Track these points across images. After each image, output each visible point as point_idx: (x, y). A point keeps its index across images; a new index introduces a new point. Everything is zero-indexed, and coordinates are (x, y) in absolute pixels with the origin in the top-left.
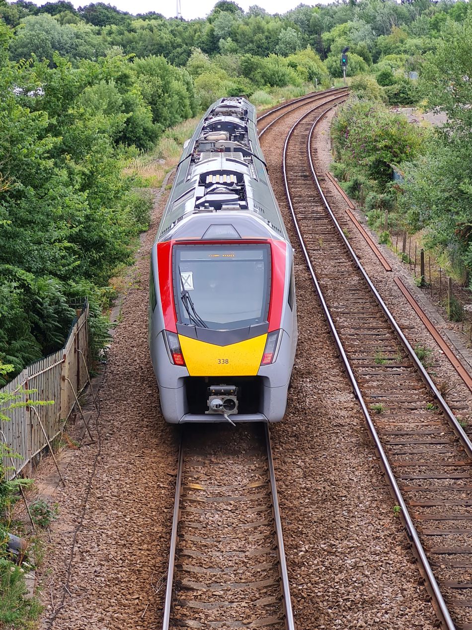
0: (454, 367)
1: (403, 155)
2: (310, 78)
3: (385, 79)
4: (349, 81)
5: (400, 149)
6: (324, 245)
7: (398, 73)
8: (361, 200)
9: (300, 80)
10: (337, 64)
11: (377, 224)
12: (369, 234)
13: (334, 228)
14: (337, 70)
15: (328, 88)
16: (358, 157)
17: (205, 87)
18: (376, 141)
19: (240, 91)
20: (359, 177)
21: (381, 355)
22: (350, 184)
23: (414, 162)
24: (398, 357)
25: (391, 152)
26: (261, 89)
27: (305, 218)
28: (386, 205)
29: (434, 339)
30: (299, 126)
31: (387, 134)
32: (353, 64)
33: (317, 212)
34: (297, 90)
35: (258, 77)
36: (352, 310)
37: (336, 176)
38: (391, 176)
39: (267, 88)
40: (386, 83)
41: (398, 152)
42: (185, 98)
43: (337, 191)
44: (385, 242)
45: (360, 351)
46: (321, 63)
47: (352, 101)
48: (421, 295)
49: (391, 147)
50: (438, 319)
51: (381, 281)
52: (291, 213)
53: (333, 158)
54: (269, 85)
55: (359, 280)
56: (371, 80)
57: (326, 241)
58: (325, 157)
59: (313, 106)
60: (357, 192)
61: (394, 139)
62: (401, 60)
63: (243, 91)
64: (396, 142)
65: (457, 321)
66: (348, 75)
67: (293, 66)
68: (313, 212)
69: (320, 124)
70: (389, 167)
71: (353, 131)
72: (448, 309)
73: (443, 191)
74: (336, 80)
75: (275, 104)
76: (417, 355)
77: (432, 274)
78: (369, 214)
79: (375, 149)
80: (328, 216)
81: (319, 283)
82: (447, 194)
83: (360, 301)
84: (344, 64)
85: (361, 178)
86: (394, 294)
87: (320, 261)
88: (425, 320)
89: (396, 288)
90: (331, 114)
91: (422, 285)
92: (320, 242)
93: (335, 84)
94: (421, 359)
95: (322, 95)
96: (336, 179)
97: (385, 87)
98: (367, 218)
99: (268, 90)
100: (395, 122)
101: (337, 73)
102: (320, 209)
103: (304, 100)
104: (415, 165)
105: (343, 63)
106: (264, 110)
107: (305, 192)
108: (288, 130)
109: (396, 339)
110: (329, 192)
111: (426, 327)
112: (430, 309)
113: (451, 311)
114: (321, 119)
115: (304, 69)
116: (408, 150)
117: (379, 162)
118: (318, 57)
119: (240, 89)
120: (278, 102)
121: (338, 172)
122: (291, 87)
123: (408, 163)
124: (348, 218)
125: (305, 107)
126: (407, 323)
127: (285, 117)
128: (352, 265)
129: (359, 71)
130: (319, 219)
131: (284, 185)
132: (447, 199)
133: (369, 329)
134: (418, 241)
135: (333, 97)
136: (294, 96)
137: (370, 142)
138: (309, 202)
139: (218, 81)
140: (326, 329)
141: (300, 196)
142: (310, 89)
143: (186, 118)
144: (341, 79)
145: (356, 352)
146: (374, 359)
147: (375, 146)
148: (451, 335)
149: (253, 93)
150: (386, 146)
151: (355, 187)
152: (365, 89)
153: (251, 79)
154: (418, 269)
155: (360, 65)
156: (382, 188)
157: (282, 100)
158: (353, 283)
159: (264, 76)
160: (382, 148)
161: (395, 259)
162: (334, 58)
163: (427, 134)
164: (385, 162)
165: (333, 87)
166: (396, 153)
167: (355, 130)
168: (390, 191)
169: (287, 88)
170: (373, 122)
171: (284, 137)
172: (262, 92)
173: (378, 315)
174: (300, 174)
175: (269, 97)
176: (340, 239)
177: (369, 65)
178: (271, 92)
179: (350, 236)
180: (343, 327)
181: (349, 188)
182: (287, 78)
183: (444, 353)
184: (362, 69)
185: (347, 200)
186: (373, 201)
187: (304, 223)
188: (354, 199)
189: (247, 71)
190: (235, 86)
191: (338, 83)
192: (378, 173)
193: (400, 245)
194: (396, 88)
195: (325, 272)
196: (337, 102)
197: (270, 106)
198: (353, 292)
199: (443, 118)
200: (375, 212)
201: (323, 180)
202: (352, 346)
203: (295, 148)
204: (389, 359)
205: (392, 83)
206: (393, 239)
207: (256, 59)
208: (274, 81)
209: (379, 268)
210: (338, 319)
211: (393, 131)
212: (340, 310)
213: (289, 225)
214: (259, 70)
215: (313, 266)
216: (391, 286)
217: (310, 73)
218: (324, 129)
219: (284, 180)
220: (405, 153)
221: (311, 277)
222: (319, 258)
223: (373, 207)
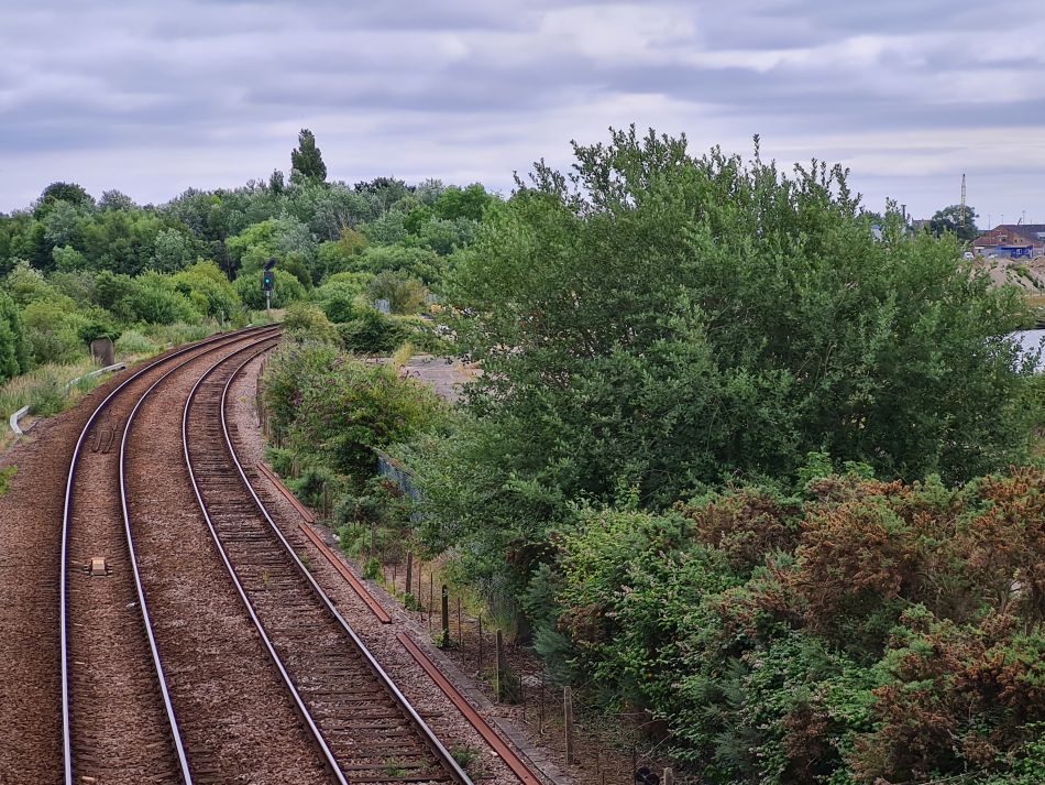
0: (519, 778)
1: (393, 432)
2: (212, 311)
3: (338, 310)
4: (279, 315)
5: (386, 422)
6: (271, 583)
7: (359, 302)
8: (324, 510)
9: (195, 314)
10: (254, 287)
11: (357, 546)
12: (344, 562)
13: (284, 553)
14: (255, 296)
15: (242, 326)
16: (317, 437)
17: (39, 323)
18: (346, 409)
19: (99, 331)
20: (319, 470)
21: (393, 762)
22: (304, 480)
23: (412, 444)
24: (423, 764)
25: (372, 428)
26: (131, 328)
27: (232, 539)
28: (368, 515)
29: (479, 733)
30: (202, 389)
31: (366, 397)
32: (281, 288)
33: (252, 529)
34: (191, 330)
35: (126, 308)
36: (333, 689)
37: (277, 469)
38: (375, 468)
39: (142, 326)
40: (340, 317)
41: (385, 427)
42: (8, 342)
43: (282, 494)
44: (372, 576)
45: (358, 756)
46: (229, 286)
47: (287, 348)
48: (445, 660)
49: (372, 420)
50: (482, 701)
51: (376, 640)
52: (210, 531)
53: (265, 440)
54: (144, 321)
55: (339, 638)
56: (317, 313)
57: (273, 575)
58: (252, 437)
59: (221, 355)
60: (315, 495)
61: (377, 406)
62: (359, 280)
63: (104, 331)
64: (380, 411)
65: (513, 703)
66: (274, 306)
67: (185, 290)
68: (244, 529)
69: (237, 384)
70: (370, 452)
71: (308, 393)
72: (496, 683)
73: (479, 491)
74: (254, 314)
75: (156, 353)
76: (455, 758)
77: (458, 629)
78: (342, 530)
79: (346, 423)
80: (271, 534)
81: (272, 645)
82: (485, 495)
83: (345, 673)
84: (268, 287)
85: (324, 472)
86: (399, 660)
87: (268, 608)
88: (458, 701)
89: (402, 651)
90: (253, 368)
91: (446, 645)
92: (265, 577)
93: (253, 319)
94: (463, 766)
95: (232, 338)
96: (275, 474)
97: (339, 325)
98: (338, 538)
99: (143, 329)
100: (378, 376)
101: (256, 302)
102: (256, 523)
103: (202, 346)
104: (414, 449)
105: (266, 284)
106: (139, 362)
107: (227, 497)
108: (183, 395)
109: (415, 734)
110: (267, 495)
111: (463, 714)
112: (463, 683)
113: (502, 687)
114: (236, 376)
115: (203, 296)
116: (400, 424)
117: (352, 446)
118: (223, 275)
119: (98, 327)
120: (161, 349)
121: (279, 462)
122: (181, 325)
123: (402, 446)
124: (305, 538)
125: (208, 357)
126: (429, 708)
127: (177, 373)
128: (324, 613)
129: (290, 298)
130: (256, 539)
131: (191, 485)
133: (367, 719)
134: (430, 575)
135: (252, 341)
136: (187, 340)
137: (337, 412)
138: (236, 512)
139: (59, 315)
140: (294, 721)
141: (219, 503)
142: (213, 328)
143: (9, 375)
144: (264, 312)
145: (351, 757)
146: (382, 769)
147: (346, 417)
148: (505, 725)
149: (120, 334)
150: (363, 418)
151: (313, 486)
152: (308, 327)
153: (113, 311)
154: (437, 619)
155: (292, 290)
156: (359, 487)
157: (169, 347)
158: (329, 644)
159: (135, 306)
160: (357, 421)
161: (393, 603)
162: (249, 278)
164: (363, 446)
165: (250, 325)
166: (381, 428)
167: (311, 392)
168: (374, 492)
169: (175, 326)
170: (340, 379)
171: (179, 406)
172: (133, 332)
173: (379, 696)
174: (214, 467)
175: (146, 342)
176: (297, 572)
177: (307, 289)
178: (148, 333)
179: (312, 566)
180: (324, 717)
181: (301, 488)
182: (175, 311)
183: (499, 756)
184: (296, 296)
185: (299, 507)
186: (348, 508)
187: (232, 546)
188: (310, 506)
189: (107, 298)
190: (89, 323)
191: (257, 318)
192: (352, 461)
193: (400, 580)
194: (358, 325)
195: (279, 626)
196: (261, 348)
197: (148, 356)
198: (331, 659)
200: (352, 527)
201: (255, 476)
202: (344, 748)
203: (199, 426)
204: (409, 768)
205: (349, 317)
206: (387, 572)
207: (122, 278)
208: (152, 314)
209: (369, 619)
210: (313, 703)
211: (375, 391)
212: (313, 689)
213: (208, 550)
214: (128, 297)
215: (258, 617)
216: (393, 648)
217: (211, 303)
218: (244, 392)
219: (189, 476)
220: (396, 429)
221: (257, 634)
222: (265, 604)
223: (347, 518)
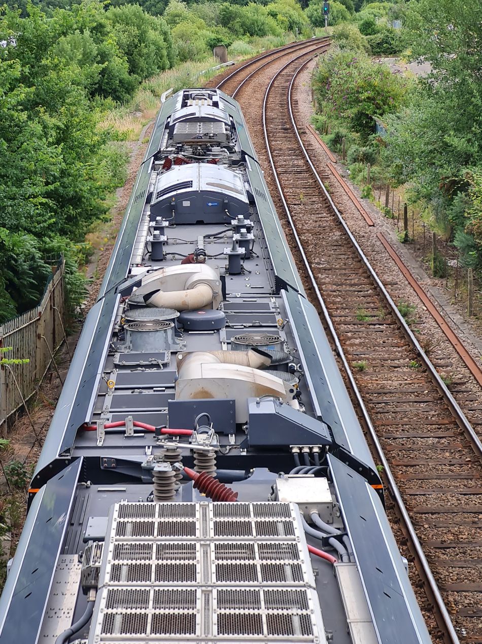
0: (438, 324)
1: (386, 107)
2: (291, 28)
3: (367, 28)
4: (331, 30)
5: (382, 100)
6: (304, 200)
7: (381, 22)
8: (344, 153)
9: (280, 30)
10: (318, 13)
11: (360, 178)
12: (351, 188)
13: (315, 181)
14: (318, 19)
15: (309, 37)
16: (340, 109)
17: (182, 36)
18: (358, 92)
19: (218, 42)
20: (341, 130)
21: (364, 312)
22: (332, 136)
23: (398, 114)
24: (381, 313)
25: (373, 104)
26: (240, 39)
27: (286, 172)
28: (368, 159)
29: (418, 296)
30: (279, 77)
31: (370, 85)
32: (335, 13)
33: (298, 166)
34: (276, 40)
35: (237, 26)
36: (334, 266)
37: (318, 129)
38: (374, 129)
39: (247, 38)
40: (369, 32)
41: (381, 103)
42: (162, 49)
43: (319, 144)
44: (367, 196)
45: (342, 308)
46: (302, 12)
47: (334, 51)
48: (404, 250)
49: (374, 99)
50: (423, 275)
51: (363, 236)
52: (271, 167)
53: (314, 110)
54: (248, 34)
55: (341, 235)
56: (353, 29)
57: (306, 195)
58: (306, 108)
59: (294, 56)
60: (339, 145)
61: (377, 91)
62: (384, 8)
63: (221, 41)
64: (379, 94)
65: (441, 277)
66: (330, 25)
67: (274, 15)
68: (293, 166)
69: (301, 75)
70: (371, 119)
71: (334, 82)
72: (432, 264)
73: (427, 144)
74: (317, 30)
75: (254, 55)
76: (400, 311)
77: (416, 229)
78: (352, 167)
79: (358, 101)
80: (309, 170)
81: (299, 239)
82: (430, 147)
83: (342, 257)
84: (326, 13)
85: (343, 131)
86: (377, 249)
87: (301, 215)
88: (408, 275)
89: (378, 243)
90: (311, 65)
91: (406, 241)
92: (301, 196)
93: (316, 33)
94: (404, 315)
95: (303, 45)
96: (317, 132)
97: (368, 37)
98: (349, 172)
99: (247, 39)
100: (378, 72)
101: (319, 23)
102: (301, 162)
103: (283, 50)
104: (399, 118)
105: (325, 11)
106: (243, 60)
107: (286, 145)
108: (267, 81)
109: (378, 295)
110: (310, 145)
111: (409, 283)
112: (413, 266)
113: (435, 267)
114: (302, 69)
115: (285, 19)
116: (391, 102)
117: (361, 115)
118: (299, 5)
119: (218, 39)
120: (258, 52)
121: (319, 124)
122: (270, 37)
123: (391, 115)
124: (330, 172)
125: (287, 57)
126: (389, 279)
127: (265, 68)
128: (334, 220)
129: (340, 20)
130: (300, 172)
131: (264, 138)
132: (431, 152)
133: (351, 285)
134: (401, 195)
135: (314, 47)
136: (274, 46)
137: (352, 93)
138: (289, 155)
139: (195, 31)
140: (307, 286)
141: (280, 149)
142: (290, 39)
143: (163, 69)
144: (323, 29)
145: (337, 308)
146: (356, 316)
147: (357, 97)
148: (434, 291)
149: (231, 43)
150: (368, 98)
151: (337, 140)
152: (347, 38)
153: (229, 28)
154: (401, 224)
155: (342, 15)
156: (365, 141)
157: (262, 51)
158: (335, 238)
159: (243, 25)
160: (364, 100)
161: (377, 213)
162: (315, 7)
163: (410, 86)
164: (367, 115)
165: (314, 37)
166: (379, 104)
167: (337, 81)
168: (373, 144)
169: (266, 38)
170: (355, 73)
171: (264, 89)
172: (241, 42)
173: (361, 271)
174: (280, 127)
175: (249, 47)
176: (321, 193)
177: (351, 14)
178: (250, 42)
179: (331, 190)
180: (324, 284)
181: (331, 140)
182: (266, 28)
183: (427, 310)
184: (344, 18)
185: (329, 152)
186: (355, 154)
187: (284, 177)
188: (335, 152)
189: (226, 20)
190: (213, 36)
191: (319, 32)
192: (361, 125)
193: (383, 199)
194: (379, 37)
195: (306, 227)
196: (318, 52)
197: (249, 57)
198: (335, 248)
199: (427, 68)
200: (357, 166)
201: (304, 133)
202: (334, 303)
203: (275, 100)
204: (372, 316)
205: (375, 32)
206: (375, 193)
207: (234, 8)
208: (253, 30)
209: (362, 223)
210: (320, 275)
211: (376, 82)
212: (321, 266)
213: (269, 179)
214: (238, 20)
215: (294, 222)
216: (374, 241)
217: (290, 23)
218: (304, 81)
219: (264, 133)
220: (388, 105)
221: (291, 232)
222: (300, 213)
223: (355, 160)
